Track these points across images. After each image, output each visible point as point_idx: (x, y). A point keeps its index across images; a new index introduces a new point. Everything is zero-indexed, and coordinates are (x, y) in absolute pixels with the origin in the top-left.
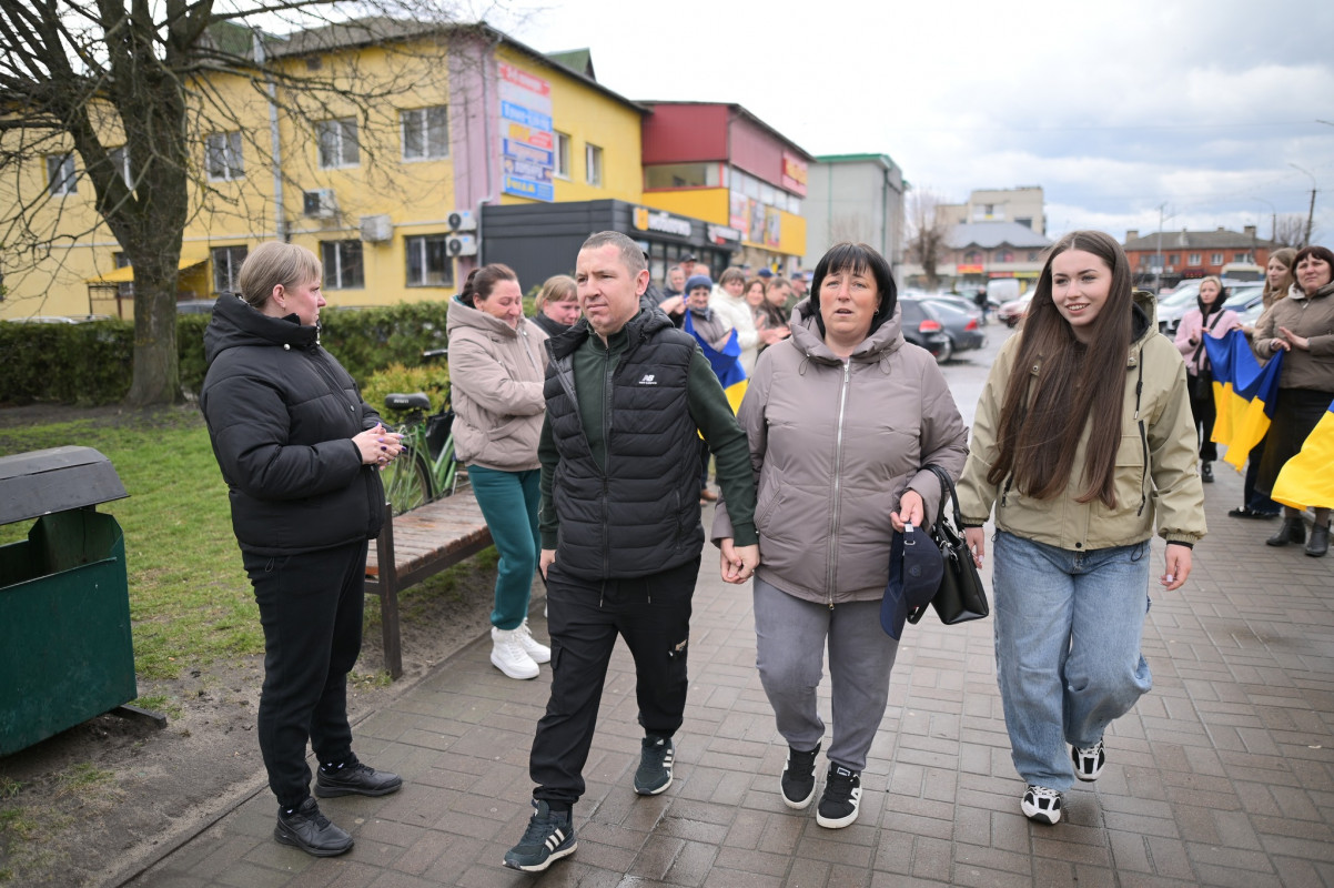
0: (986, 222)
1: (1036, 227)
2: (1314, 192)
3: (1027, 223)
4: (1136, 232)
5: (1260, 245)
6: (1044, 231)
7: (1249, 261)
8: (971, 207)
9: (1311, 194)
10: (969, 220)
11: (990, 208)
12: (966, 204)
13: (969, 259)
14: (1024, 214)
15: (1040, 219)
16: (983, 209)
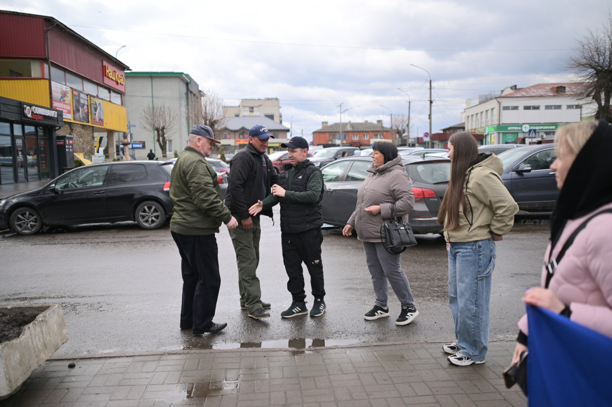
0: (250, 116)
1: (277, 119)
2: (410, 102)
3: (271, 117)
4: (327, 123)
5: (385, 130)
6: (281, 122)
7: (380, 138)
8: (241, 108)
9: (408, 103)
10: (241, 115)
11: (252, 109)
12: (239, 106)
13: (241, 136)
14: (270, 112)
15: (279, 115)
16: (248, 109)
